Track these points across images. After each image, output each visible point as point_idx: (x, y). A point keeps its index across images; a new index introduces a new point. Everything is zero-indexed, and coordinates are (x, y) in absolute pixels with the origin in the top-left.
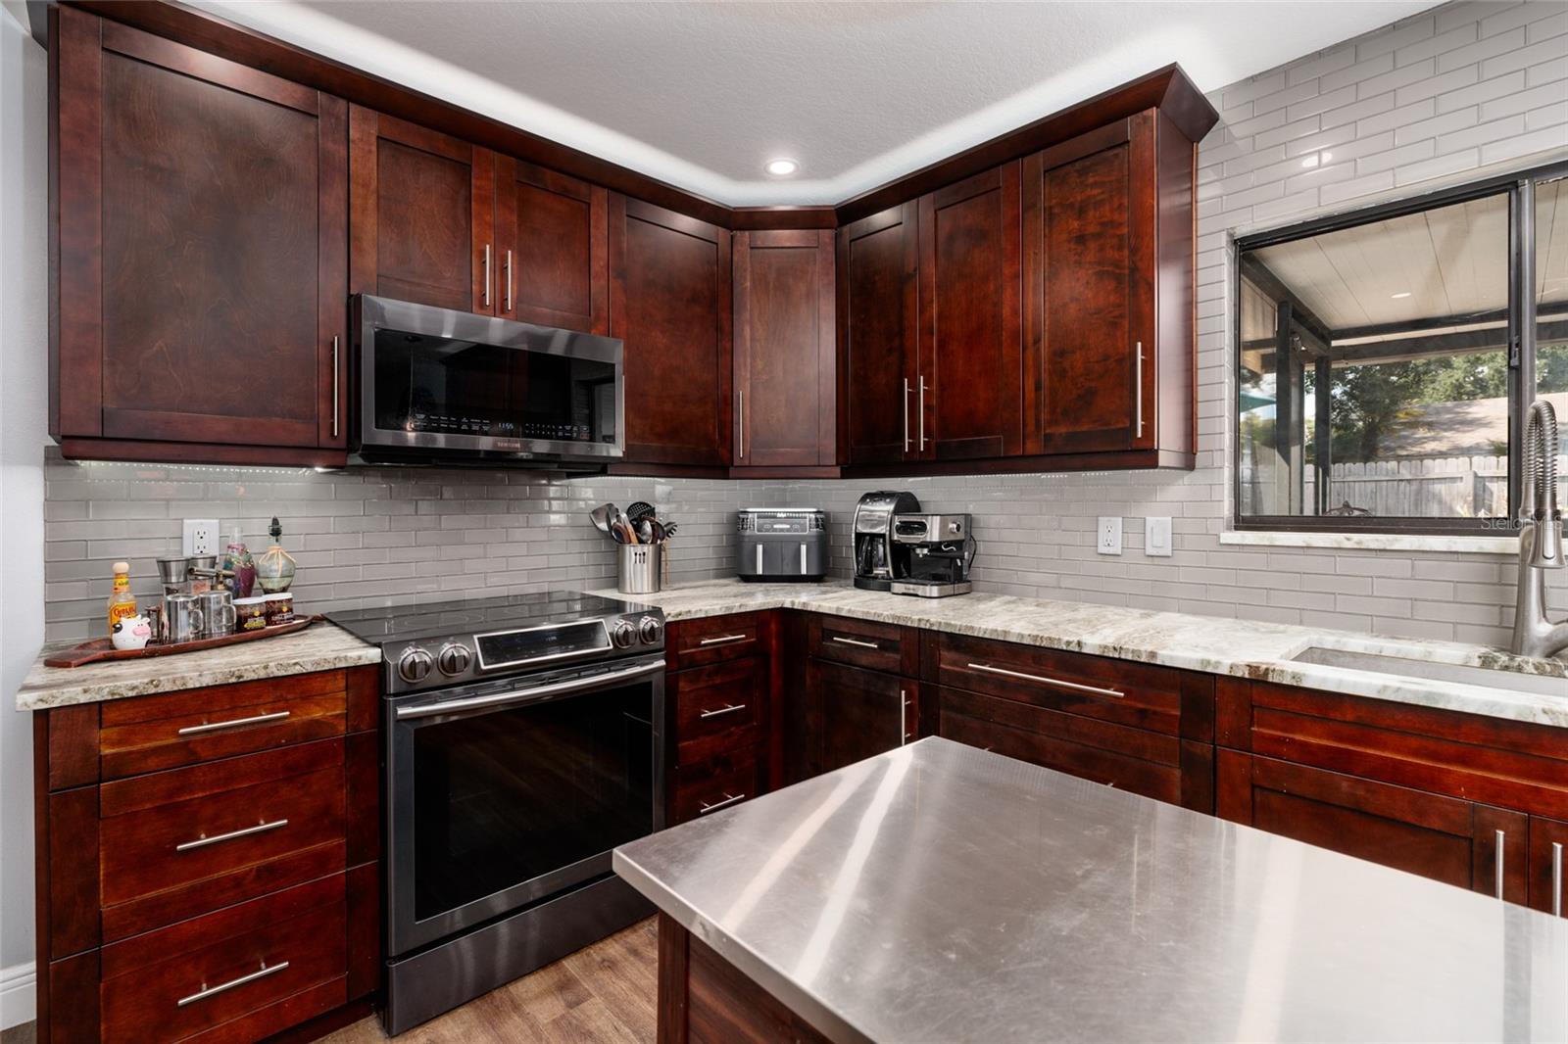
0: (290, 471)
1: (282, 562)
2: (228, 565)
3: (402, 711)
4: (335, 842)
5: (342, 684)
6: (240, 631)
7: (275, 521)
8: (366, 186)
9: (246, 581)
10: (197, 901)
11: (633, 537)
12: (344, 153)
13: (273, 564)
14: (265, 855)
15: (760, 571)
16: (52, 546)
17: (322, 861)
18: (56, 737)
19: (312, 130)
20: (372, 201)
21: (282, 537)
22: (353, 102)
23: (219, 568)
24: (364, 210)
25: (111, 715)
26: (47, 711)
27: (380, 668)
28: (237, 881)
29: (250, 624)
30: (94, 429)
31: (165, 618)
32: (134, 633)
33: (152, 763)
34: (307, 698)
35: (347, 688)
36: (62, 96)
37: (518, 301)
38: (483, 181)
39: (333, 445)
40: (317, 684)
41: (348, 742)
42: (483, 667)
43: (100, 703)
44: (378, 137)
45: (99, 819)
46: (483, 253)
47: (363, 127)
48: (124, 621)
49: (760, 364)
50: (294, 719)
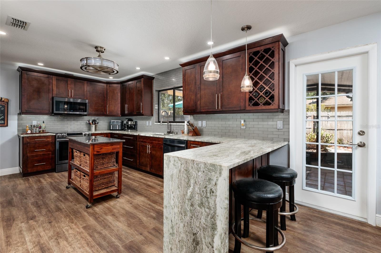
0: (46, 116)
1: (44, 126)
2: (38, 126)
3: (57, 140)
4: (50, 153)
5: (51, 137)
6: (40, 132)
7: (43, 121)
8: (54, 84)
9: (40, 128)
10: (37, 156)
11: (92, 124)
12: (52, 81)
13: (43, 126)
14: (43, 153)
15: (112, 129)
16: (18, 123)
17: (49, 154)
18: (24, 139)
19: (48, 79)
20: (55, 86)
21: (44, 123)
22: (53, 75)
23: (37, 126)
24: (54, 87)
25: (29, 138)
26: (23, 137)
27: (55, 136)
28: (40, 155)
29: (41, 132)
30: (25, 112)
31: (32, 131)
32: (29, 132)
33: (32, 143)
34: (47, 138)
35: (52, 137)
36: (22, 80)
37: (74, 95)
38: (69, 82)
39: (50, 113)
40: (48, 137)
41: (52, 143)
42: (67, 136)
43: (28, 137)
44: (56, 79)
45: (28, 147)
46: (69, 90)
47: (54, 78)
48: (28, 130)
49: (110, 102)
50: (46, 140)
